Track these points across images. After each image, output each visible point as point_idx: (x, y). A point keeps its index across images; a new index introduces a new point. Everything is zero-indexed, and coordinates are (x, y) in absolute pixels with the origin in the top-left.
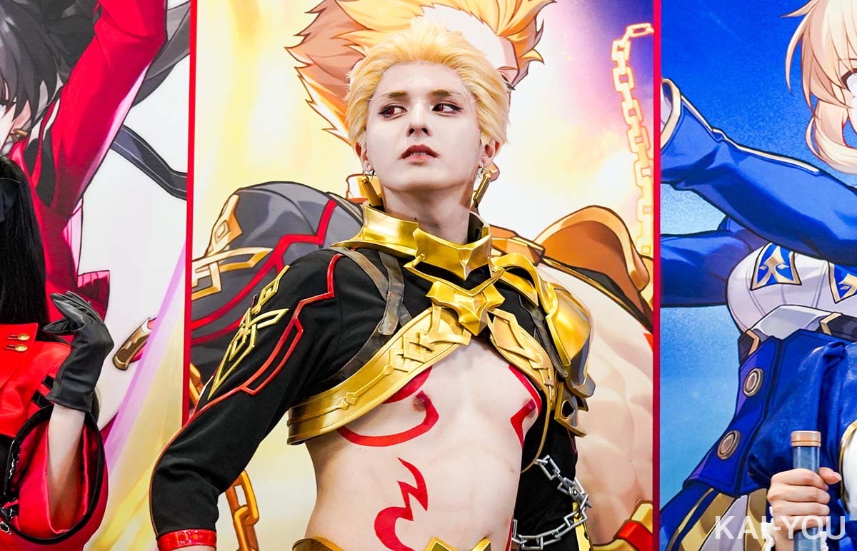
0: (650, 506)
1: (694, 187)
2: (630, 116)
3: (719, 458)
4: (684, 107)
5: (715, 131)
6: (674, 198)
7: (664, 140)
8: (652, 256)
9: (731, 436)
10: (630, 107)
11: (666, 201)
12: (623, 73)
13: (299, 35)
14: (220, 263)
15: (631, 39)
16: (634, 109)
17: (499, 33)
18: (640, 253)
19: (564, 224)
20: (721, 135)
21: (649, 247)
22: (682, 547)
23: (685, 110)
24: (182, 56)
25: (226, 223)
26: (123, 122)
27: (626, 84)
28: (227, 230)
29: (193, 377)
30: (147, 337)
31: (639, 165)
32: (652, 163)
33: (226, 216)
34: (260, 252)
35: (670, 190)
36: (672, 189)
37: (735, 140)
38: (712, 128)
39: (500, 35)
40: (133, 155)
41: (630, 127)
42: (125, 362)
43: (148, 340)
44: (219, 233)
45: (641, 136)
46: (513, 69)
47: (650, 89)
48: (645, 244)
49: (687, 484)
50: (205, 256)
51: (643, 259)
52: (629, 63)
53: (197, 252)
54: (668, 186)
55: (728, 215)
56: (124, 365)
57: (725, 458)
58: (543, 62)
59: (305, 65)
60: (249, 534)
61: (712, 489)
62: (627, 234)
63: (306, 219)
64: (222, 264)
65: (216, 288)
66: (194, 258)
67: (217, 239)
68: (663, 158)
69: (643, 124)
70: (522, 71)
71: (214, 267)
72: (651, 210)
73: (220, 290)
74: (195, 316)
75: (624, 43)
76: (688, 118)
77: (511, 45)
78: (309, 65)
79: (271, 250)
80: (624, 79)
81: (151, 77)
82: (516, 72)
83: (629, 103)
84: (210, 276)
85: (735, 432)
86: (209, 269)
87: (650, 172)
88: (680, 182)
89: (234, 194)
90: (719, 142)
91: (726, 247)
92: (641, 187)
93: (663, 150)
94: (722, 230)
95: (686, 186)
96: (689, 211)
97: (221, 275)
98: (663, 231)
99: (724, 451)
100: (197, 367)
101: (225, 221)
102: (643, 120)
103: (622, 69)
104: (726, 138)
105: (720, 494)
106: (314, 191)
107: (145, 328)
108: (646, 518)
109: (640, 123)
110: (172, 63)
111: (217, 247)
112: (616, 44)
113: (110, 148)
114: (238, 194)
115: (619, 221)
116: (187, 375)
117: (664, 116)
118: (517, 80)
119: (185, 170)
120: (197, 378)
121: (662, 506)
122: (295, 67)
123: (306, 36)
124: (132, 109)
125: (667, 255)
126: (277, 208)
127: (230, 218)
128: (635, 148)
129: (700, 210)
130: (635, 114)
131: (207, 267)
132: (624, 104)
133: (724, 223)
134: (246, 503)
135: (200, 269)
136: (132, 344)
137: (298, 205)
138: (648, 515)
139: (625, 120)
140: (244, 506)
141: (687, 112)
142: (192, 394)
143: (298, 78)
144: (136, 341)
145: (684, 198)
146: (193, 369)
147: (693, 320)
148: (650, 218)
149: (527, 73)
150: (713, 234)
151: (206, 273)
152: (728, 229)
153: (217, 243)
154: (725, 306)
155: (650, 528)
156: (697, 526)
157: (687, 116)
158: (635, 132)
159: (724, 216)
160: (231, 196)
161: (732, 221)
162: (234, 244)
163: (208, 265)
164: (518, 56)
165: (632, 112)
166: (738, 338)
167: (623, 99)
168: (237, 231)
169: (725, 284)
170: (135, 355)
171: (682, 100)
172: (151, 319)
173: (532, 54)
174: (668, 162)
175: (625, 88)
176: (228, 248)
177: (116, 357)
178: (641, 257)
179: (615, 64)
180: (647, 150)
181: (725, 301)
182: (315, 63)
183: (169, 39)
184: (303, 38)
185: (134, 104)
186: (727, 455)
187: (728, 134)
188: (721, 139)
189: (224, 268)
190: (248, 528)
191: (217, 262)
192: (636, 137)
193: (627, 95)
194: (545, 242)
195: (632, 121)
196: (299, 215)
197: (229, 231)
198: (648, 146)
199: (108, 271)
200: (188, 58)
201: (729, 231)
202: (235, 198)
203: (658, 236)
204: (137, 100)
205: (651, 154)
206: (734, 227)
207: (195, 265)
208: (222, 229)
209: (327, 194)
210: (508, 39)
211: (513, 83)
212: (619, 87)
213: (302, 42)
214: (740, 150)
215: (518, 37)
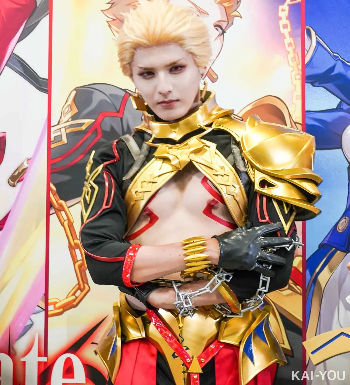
0: (301, 258)
1: (324, 85)
2: (289, 46)
3: (338, 232)
4: (318, 41)
5: (335, 54)
6: (312, 91)
7: (307, 59)
8: (301, 122)
9: (344, 220)
10: (289, 42)
11: (308, 93)
12: (285, 23)
13: (108, 3)
14: (66, 128)
15: (289, 5)
16: (291, 43)
17: (217, 2)
18: (295, 121)
19: (253, 105)
20: (338, 57)
21: (300, 118)
22: (319, 281)
23: (318, 43)
24: (45, 15)
25: (69, 106)
26: (12, 51)
27: (286, 29)
28: (70, 109)
29: (52, 190)
30: (26, 168)
31: (294, 73)
32: (300, 72)
33: (70, 102)
34: (88, 122)
35: (310, 86)
36: (311, 86)
37: (345, 59)
38: (333, 53)
39: (218, 3)
40: (19, 70)
41: (289, 53)
42: (14, 182)
43: (27, 170)
44: (66, 111)
45: (294, 57)
46: (225, 21)
47: (299, 32)
48: (297, 116)
49: (321, 246)
50: (58, 124)
51: (296, 124)
52: (287, 18)
53: (54, 122)
54: (309, 84)
55: (342, 100)
56: (14, 184)
57: (340, 232)
58: (241, 17)
59: (112, 20)
60: (83, 275)
61: (334, 249)
62: (287, 110)
63: (113, 104)
64: (67, 129)
65: (64, 142)
66: (52, 125)
67: (65, 115)
68: (307, 70)
69: (296, 51)
70: (230, 22)
71: (63, 130)
72: (300, 97)
73: (66, 142)
74: (52, 156)
75: (285, 7)
76: (320, 48)
77: (224, 9)
78: (114, 20)
79: (94, 120)
80: (285, 26)
81: (28, 27)
82: (226, 23)
83: (288, 40)
84: (61, 135)
85: (347, 217)
86: (60, 131)
87: (299, 77)
88: (316, 82)
89: (74, 90)
90: (337, 61)
91: (341, 118)
92: (295, 85)
93: (307, 65)
94: (339, 108)
95: (319, 84)
96: (321, 98)
97: (67, 134)
98: (307, 109)
99: (341, 228)
100: (55, 185)
101: (69, 105)
102: (295, 49)
103: (284, 21)
104: (340, 59)
105: (338, 252)
106: (118, 89)
107: (25, 163)
108: (299, 264)
109: (294, 51)
110: (39, 19)
111: (64, 119)
112: (281, 7)
113: (6, 65)
114: (76, 90)
115: (283, 104)
116: (49, 189)
117: (307, 47)
118: (227, 27)
119: (47, 77)
120: (54, 191)
121: (307, 258)
122: (107, 21)
123: (113, 4)
124: (17, 44)
125: (309, 122)
126: (97, 98)
127: (72, 103)
128: (291, 64)
129: (327, 98)
130: (291, 46)
131: (59, 130)
132: (285, 40)
133: (340, 105)
134: (81, 259)
135: (55, 131)
136: (19, 173)
137: (108, 95)
138: (300, 262)
139: (286, 49)
140: (80, 260)
141: (319, 44)
142: (51, 199)
143: (108, 27)
144: (20, 171)
145: (318, 91)
146: (52, 186)
147: (324, 157)
148: (300, 102)
149: (233, 23)
150: (334, 110)
151: (59, 134)
152: (342, 107)
153: (64, 117)
154: (340, 150)
155: (301, 270)
156: (326, 269)
157: (319, 46)
158: (291, 55)
159: (339, 100)
160: (72, 92)
161: (344, 103)
162: (74, 118)
163: (60, 129)
164: (228, 14)
165: (290, 45)
166: (347, 167)
167: (285, 38)
168: (75, 110)
169: (340, 138)
170: (20, 178)
171: (316, 38)
172: (29, 158)
173: (235, 13)
174: (310, 72)
175: (286, 32)
176: (71, 119)
177: (10, 180)
178: (295, 123)
179: (281, 18)
180: (298, 65)
181: (341, 147)
182: (117, 18)
183: (38, 5)
184: (111, 5)
185: (19, 41)
186: (342, 230)
187: (341, 56)
188: (338, 59)
189: (68, 131)
190: (83, 273)
191: (65, 127)
192: (292, 58)
193: (287, 35)
194: (243, 115)
195: (290, 49)
196: (110, 101)
197: (71, 110)
198: (298, 63)
199: (5, 132)
200: (48, 16)
201: (343, 109)
202: (75, 92)
203: (304, 112)
204: (20, 39)
205: (300, 67)
206: (345, 107)
207: (53, 129)
208: (67, 109)
209: (124, 90)
210: (223, 5)
211: (225, 29)
212: (283, 30)
213: (111, 7)
214: (348, 65)
215: (228, 4)
